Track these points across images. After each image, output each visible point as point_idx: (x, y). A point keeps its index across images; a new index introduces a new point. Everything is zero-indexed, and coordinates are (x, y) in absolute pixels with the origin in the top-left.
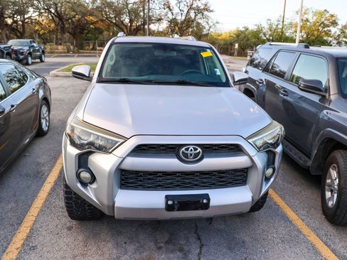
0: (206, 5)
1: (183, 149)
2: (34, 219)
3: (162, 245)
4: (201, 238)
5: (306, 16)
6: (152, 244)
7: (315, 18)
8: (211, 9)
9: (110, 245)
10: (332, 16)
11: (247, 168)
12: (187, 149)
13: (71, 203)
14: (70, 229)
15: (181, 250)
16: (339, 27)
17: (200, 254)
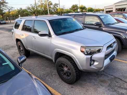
3: (97, 76)
6: (95, 77)
7: (45, 3)
10: (50, 2)
15: (102, 75)
16: (53, 5)
17: (106, 73)
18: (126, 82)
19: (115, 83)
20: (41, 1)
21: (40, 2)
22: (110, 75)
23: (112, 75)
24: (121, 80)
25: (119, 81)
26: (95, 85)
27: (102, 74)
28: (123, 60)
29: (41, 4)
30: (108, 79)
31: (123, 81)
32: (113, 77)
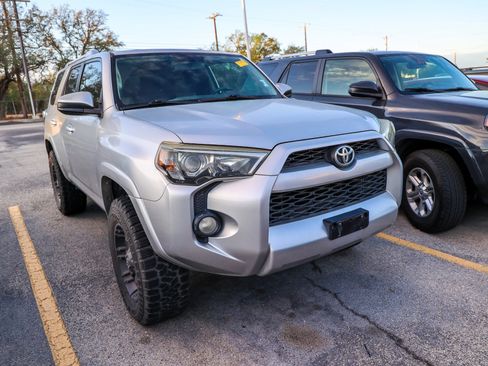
0: (109, 37)
1: (337, 152)
2: (71, 350)
3: (291, 311)
4: (327, 288)
5: (242, 42)
6: (278, 315)
7: (253, 43)
8: (119, 41)
9: (224, 337)
10: (272, 40)
11: (385, 170)
12: (341, 151)
13: (157, 291)
14: (145, 341)
15: (318, 308)
16: (282, 52)
17: (342, 303)
18: (417, 358)
19: (357, 352)
20: (240, 39)
21: (235, 40)
22: (356, 314)
23: (364, 317)
24: (399, 342)
25: (382, 346)
26: (254, 346)
27: (320, 304)
28: (469, 258)
29: (239, 48)
30: (333, 332)
31: (406, 349)
32: (363, 324)
